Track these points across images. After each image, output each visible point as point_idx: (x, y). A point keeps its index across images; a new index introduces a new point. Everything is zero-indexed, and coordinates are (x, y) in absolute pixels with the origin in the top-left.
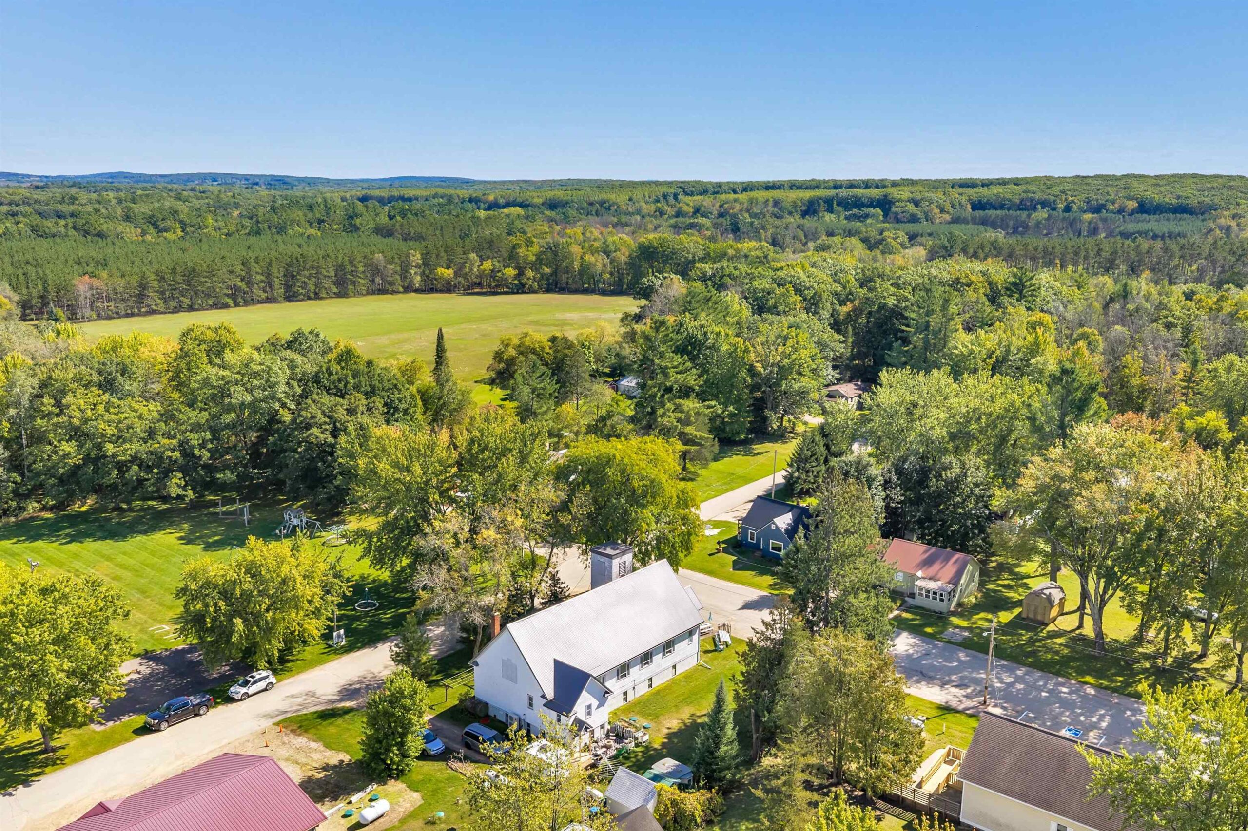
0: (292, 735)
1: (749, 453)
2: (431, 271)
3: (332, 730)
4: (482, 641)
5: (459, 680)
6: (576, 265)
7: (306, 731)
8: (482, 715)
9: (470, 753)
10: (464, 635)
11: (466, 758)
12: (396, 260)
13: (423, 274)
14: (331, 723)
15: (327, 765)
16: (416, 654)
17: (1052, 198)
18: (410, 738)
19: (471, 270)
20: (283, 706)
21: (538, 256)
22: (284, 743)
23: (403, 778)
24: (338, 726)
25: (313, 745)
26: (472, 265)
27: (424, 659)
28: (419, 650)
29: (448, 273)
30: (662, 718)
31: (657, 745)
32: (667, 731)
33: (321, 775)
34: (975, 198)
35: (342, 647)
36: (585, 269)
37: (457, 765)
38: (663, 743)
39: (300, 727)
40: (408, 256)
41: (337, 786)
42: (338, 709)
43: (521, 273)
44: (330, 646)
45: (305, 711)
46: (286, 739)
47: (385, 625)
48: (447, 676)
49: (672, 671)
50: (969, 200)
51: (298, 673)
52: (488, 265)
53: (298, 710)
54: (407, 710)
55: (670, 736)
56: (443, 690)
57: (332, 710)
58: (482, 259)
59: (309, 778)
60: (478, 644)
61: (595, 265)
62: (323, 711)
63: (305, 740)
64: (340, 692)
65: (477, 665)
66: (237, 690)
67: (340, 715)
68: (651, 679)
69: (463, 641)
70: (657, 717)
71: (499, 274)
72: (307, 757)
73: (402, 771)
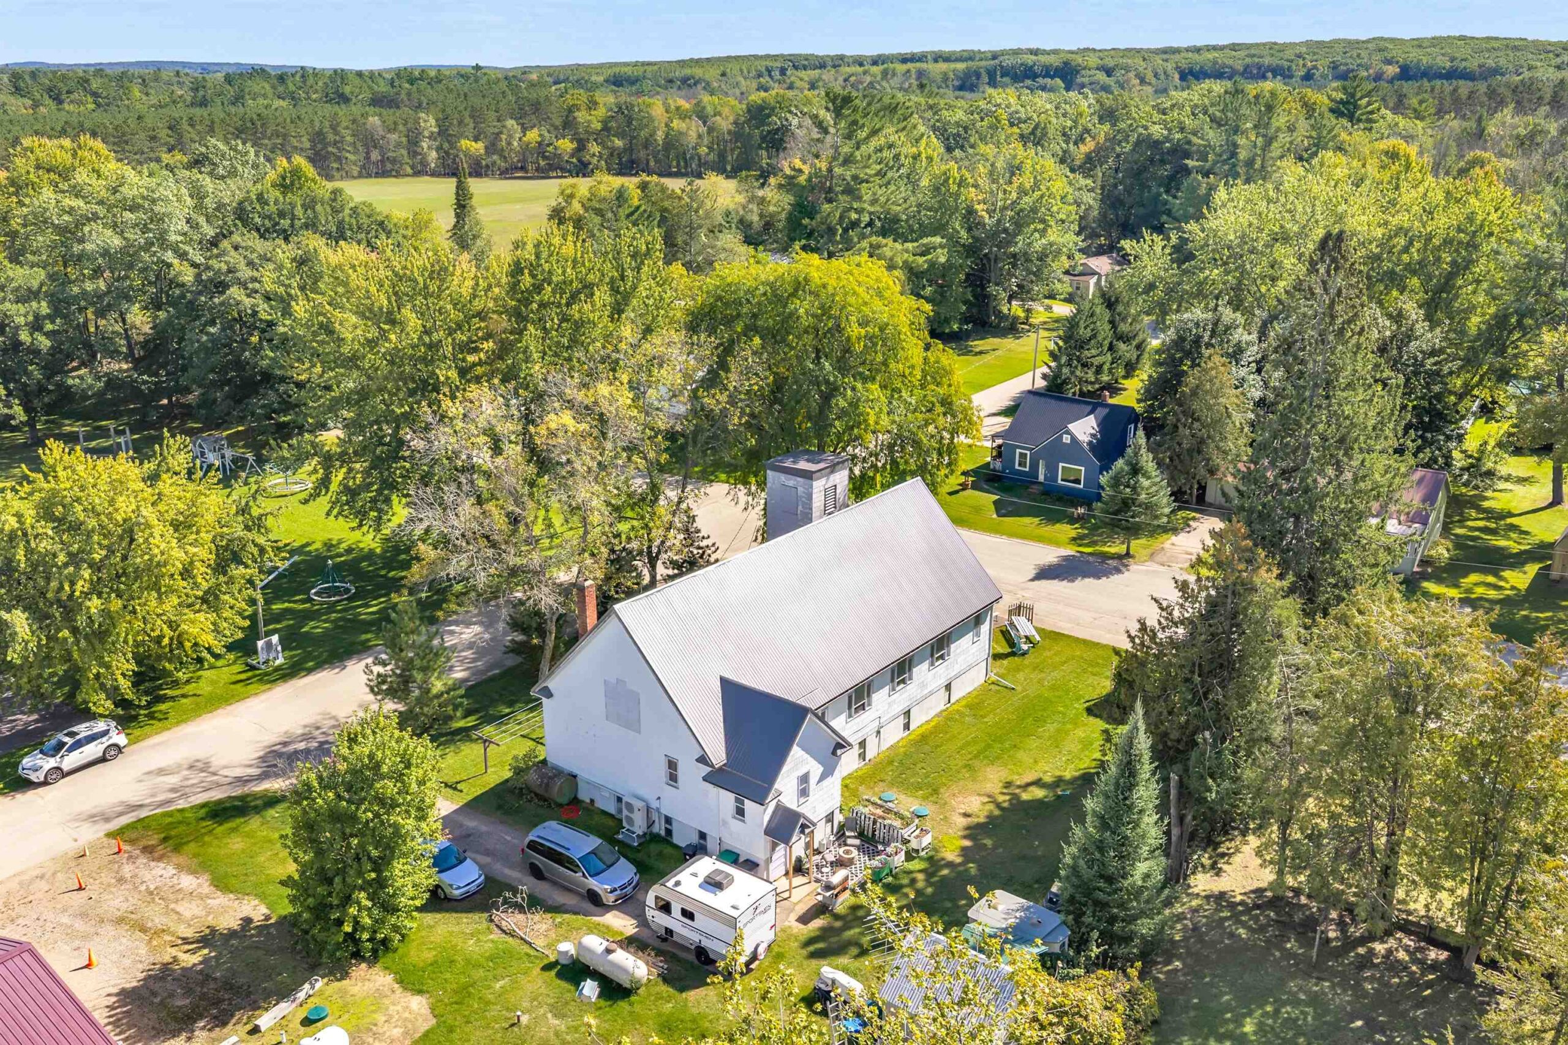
0: (142, 860)
1: (966, 351)
2: (453, 145)
3: (237, 844)
4: (556, 647)
5: (512, 727)
6: (660, 136)
7: (177, 849)
8: (564, 800)
9: (542, 889)
10: (520, 637)
11: (535, 903)
12: (401, 128)
13: (439, 149)
14: (234, 830)
15: (213, 930)
16: (419, 676)
17: (1286, 64)
18: (398, 866)
19: (509, 144)
20: (133, 793)
21: (605, 122)
22: (121, 880)
23: (386, 960)
24: (249, 835)
25: (188, 881)
26: (510, 136)
27: (438, 686)
28: (424, 669)
29: (477, 148)
30: (945, 794)
31: (951, 855)
32: (963, 822)
33: (195, 959)
34: (1184, 65)
35: (277, 669)
36: (672, 142)
37: (512, 920)
38: (964, 849)
39: (165, 839)
40: (417, 121)
41: (228, 985)
42: (255, 796)
43: (581, 147)
44: (253, 668)
45: (182, 804)
46: (127, 870)
47: (366, 626)
48: (489, 720)
49: (943, 694)
50: (1177, 67)
51: (178, 723)
52: (533, 136)
53: (169, 802)
54: (388, 804)
55: (974, 832)
56: (477, 749)
57: (242, 798)
58: (524, 130)
59: (165, 966)
60: (548, 653)
61: (685, 134)
62: (220, 802)
63: (171, 870)
64: (263, 759)
65: (549, 694)
66: (37, 763)
67: (258, 810)
68: (908, 713)
69: (517, 649)
70: (936, 791)
71: (551, 149)
72: (169, 911)
73: (385, 942)
